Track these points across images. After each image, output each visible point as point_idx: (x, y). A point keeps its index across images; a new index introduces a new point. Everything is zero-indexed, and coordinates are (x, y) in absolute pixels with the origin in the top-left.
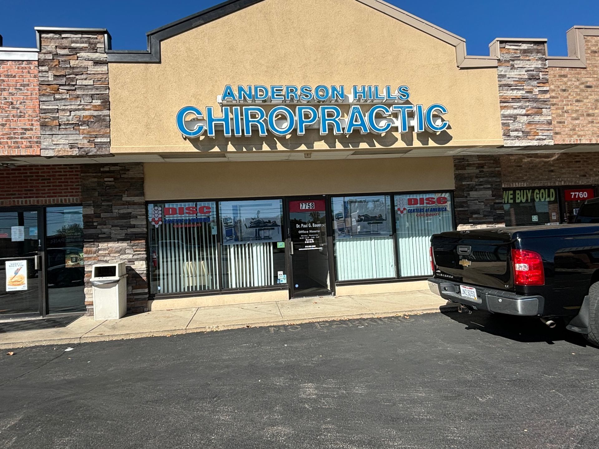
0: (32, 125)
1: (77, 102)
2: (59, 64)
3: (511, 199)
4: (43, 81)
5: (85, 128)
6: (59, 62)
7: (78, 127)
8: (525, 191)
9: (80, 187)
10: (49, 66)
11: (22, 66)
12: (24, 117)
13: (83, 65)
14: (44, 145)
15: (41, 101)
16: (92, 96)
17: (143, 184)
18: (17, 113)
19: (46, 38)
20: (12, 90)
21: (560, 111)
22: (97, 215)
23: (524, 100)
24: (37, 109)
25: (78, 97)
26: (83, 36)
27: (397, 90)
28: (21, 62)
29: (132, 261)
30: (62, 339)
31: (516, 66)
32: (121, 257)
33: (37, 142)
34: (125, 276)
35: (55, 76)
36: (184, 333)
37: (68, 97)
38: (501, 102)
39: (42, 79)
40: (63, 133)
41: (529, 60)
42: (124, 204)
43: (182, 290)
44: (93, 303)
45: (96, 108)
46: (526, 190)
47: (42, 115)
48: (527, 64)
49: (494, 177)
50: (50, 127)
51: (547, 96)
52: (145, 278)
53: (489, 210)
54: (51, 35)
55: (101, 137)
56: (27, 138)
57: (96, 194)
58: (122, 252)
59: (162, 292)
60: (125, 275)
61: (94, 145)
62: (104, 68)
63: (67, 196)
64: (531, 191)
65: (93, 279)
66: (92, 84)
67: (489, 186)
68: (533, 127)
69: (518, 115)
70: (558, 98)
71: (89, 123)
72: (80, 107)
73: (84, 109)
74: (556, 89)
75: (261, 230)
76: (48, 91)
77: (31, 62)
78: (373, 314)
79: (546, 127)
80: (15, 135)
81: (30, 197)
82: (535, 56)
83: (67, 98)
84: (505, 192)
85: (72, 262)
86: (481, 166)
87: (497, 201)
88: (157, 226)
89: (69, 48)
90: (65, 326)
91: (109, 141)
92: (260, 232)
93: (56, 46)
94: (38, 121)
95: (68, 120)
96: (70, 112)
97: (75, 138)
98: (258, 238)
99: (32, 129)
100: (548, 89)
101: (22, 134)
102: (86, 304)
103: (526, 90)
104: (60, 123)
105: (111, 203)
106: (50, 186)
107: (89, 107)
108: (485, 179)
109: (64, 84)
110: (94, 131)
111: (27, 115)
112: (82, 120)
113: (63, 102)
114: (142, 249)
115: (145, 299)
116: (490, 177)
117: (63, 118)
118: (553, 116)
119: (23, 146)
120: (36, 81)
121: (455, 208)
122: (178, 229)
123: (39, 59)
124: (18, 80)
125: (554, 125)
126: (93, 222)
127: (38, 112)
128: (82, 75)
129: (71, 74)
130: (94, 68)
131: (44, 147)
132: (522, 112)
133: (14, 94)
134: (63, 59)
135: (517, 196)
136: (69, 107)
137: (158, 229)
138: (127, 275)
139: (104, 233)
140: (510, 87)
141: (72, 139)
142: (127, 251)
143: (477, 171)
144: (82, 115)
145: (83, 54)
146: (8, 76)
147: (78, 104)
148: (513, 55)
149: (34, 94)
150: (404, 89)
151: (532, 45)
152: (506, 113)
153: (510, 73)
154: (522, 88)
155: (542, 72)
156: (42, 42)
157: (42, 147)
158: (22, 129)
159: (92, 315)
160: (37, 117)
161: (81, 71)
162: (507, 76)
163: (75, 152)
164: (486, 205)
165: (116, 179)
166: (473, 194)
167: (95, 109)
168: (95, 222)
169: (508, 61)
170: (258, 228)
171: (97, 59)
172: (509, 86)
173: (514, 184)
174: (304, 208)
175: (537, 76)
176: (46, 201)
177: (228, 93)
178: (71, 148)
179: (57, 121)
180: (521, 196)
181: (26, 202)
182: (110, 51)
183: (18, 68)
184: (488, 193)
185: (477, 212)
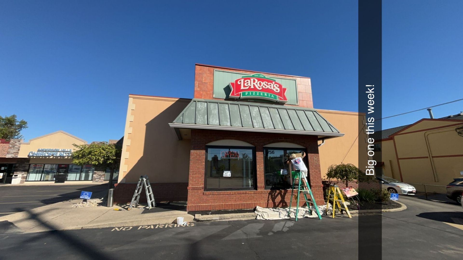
1: (14, 150)
13: (17, 144)
14: (7, 156)
17: (30, 161)
18: (4, 151)
19: (12, 140)
22: (19, 166)
26: (18, 140)
35: (12, 146)
42: (24, 165)
45: (17, 151)
50: (9, 153)
57: (20, 162)
61: (15, 156)
62: (20, 145)
65: (13, 177)
66: (17, 147)
71: (15, 153)
76: (10, 148)
85: (10, 174)
91: (18, 156)
95: (12, 152)
97: (12, 155)
99: (5, 154)
106: (11, 160)
115: (24, 181)
119: (3, 156)
127: (7, 151)
133: (4, 148)
142: (23, 172)
149: (7, 148)
165: (24, 160)
177: (39, 149)
183: (6, 145)
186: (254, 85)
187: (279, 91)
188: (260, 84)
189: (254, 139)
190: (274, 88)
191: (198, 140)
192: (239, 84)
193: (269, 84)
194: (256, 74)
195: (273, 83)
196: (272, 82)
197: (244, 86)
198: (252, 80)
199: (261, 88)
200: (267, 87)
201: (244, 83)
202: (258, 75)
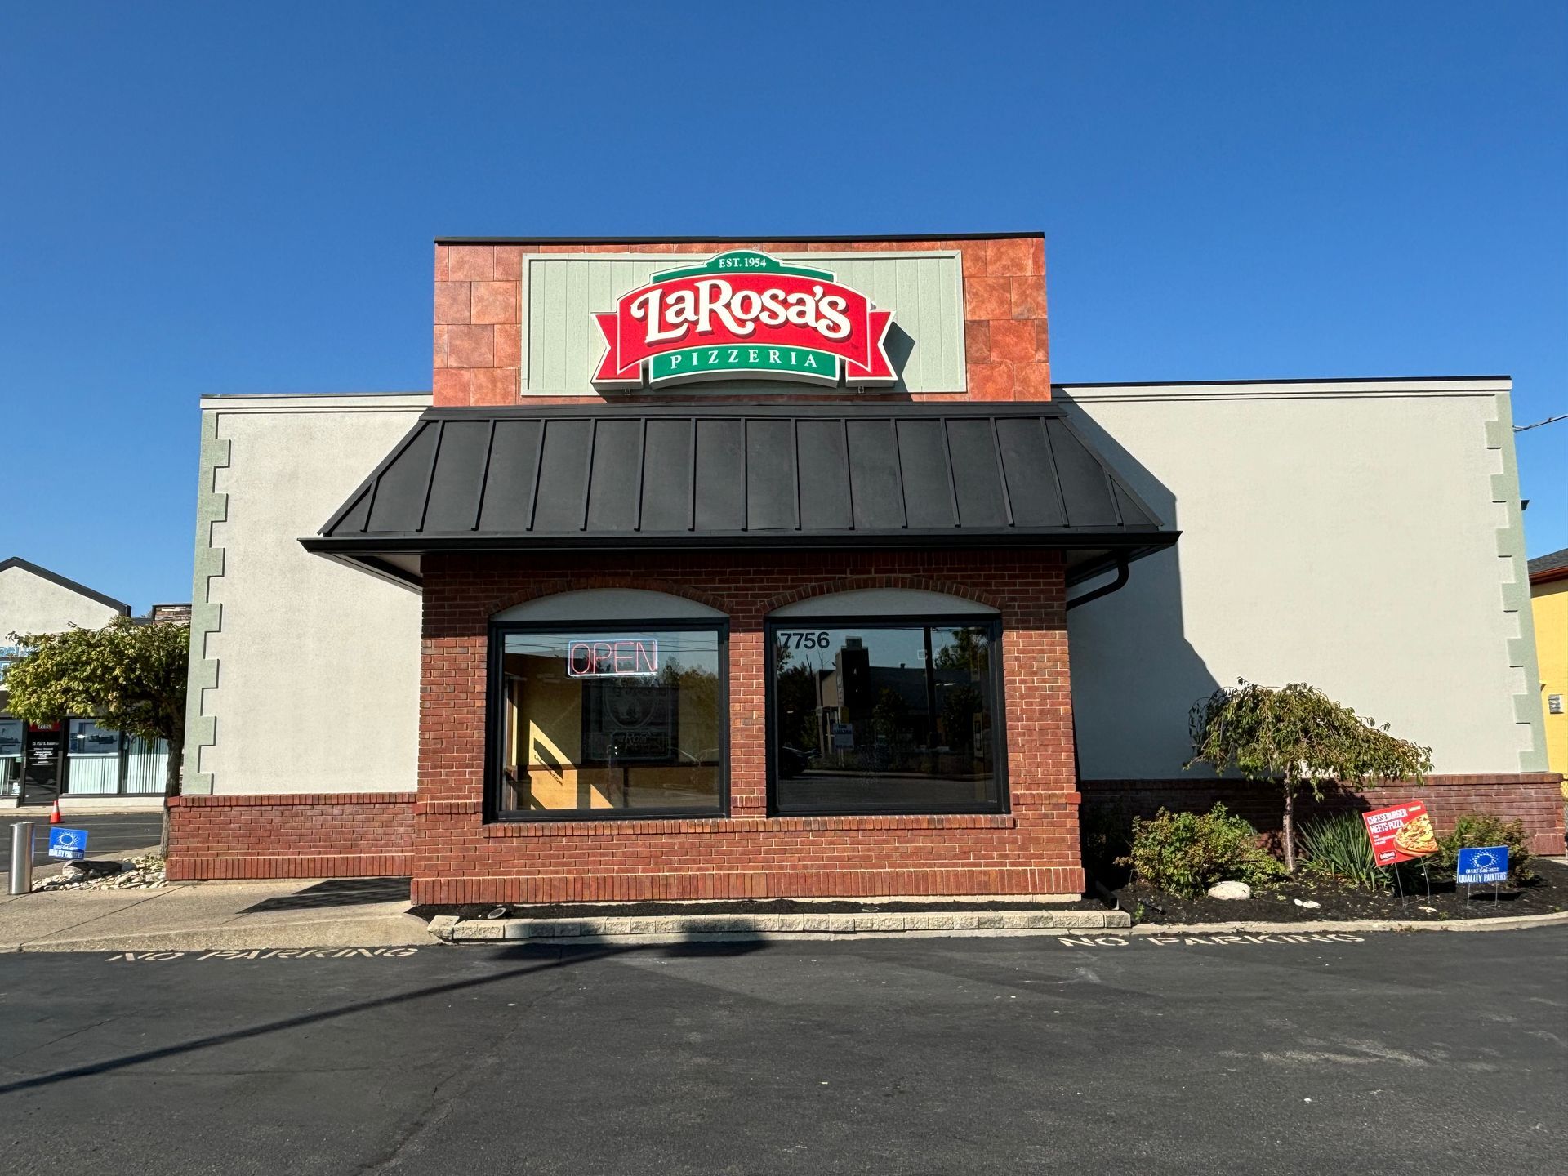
186: (714, 316)
187: (846, 328)
188: (746, 305)
189: (721, 581)
190: (819, 316)
191: (455, 598)
192: (638, 319)
193: (793, 298)
194: (726, 257)
195: (813, 294)
196: (807, 287)
197: (664, 326)
198: (704, 287)
199: (750, 327)
200: (783, 314)
201: (664, 307)
202: (736, 260)
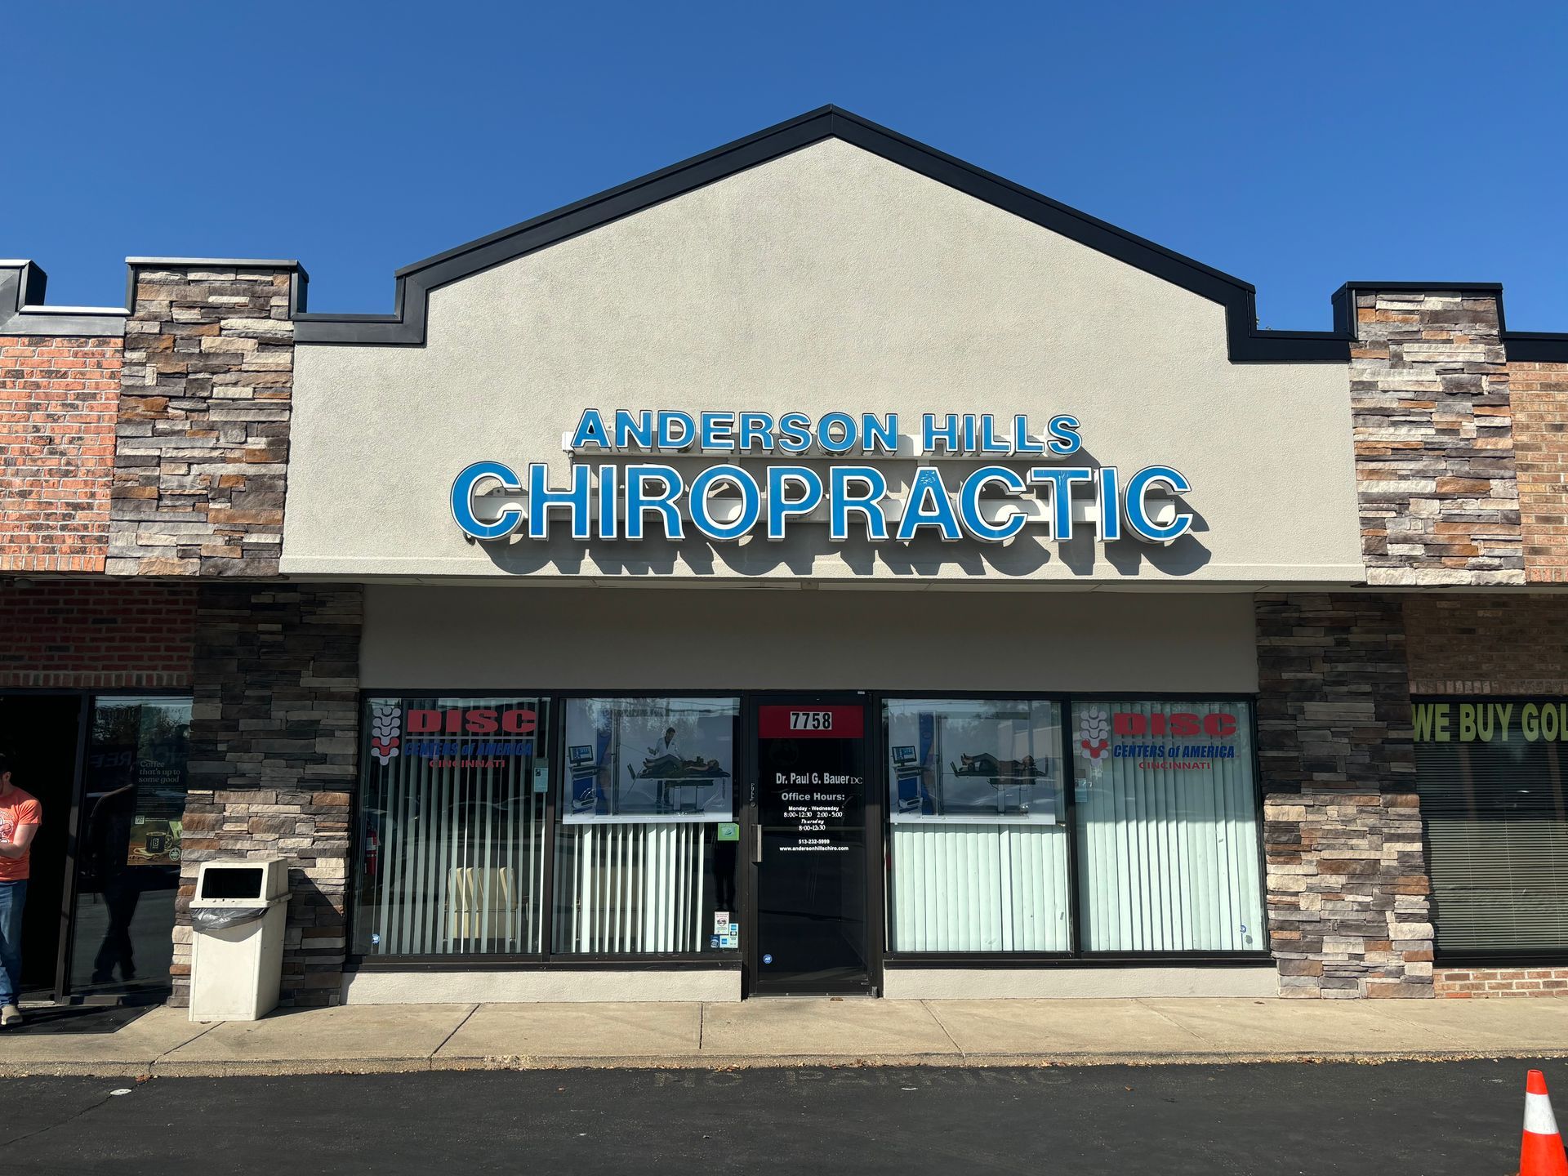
0: (93, 495)
1: (208, 443)
2: (175, 346)
3: (1444, 729)
4: (132, 386)
5: (223, 506)
6: (175, 340)
7: (203, 505)
8: (1490, 707)
9: (192, 645)
10: (149, 350)
11: (86, 349)
12: (75, 476)
13: (232, 348)
14: (116, 547)
15: (122, 437)
16: (247, 427)
17: (358, 643)
18: (60, 464)
19: (150, 282)
20: (55, 408)
21: (1545, 488)
22: (229, 725)
23: (1430, 453)
24: (109, 457)
25: (211, 427)
26: (239, 277)
27: (1046, 427)
28: (83, 340)
29: (308, 857)
30: (104, 1063)
31: (1406, 358)
32: (282, 843)
33: (99, 539)
34: (283, 899)
35: (161, 374)
36: (425, 1067)
37: (187, 427)
38: (1360, 458)
39: (130, 382)
40: (167, 518)
41: (1449, 341)
42: (301, 697)
43: (439, 950)
44: (190, 971)
45: (255, 458)
46: (1494, 703)
47: (118, 472)
48: (1441, 353)
49: (1382, 660)
50: (136, 503)
51: (1506, 443)
52: (339, 907)
53: (1367, 760)
54: (160, 275)
55: (260, 532)
56: (75, 529)
57: (233, 666)
58: (284, 828)
59: (382, 950)
60: (286, 894)
61: (240, 552)
62: (281, 358)
63: (154, 668)
64: (1509, 707)
65: (198, 901)
66: (250, 396)
67: (1367, 688)
68: (1460, 531)
69: (1411, 495)
70: (1539, 449)
71: (234, 494)
72: (216, 454)
73: (224, 460)
74: (1533, 423)
75: (675, 784)
76: (139, 410)
77: (108, 339)
78: (960, 1055)
79: (1500, 532)
80: (48, 520)
81: (58, 668)
82: (1466, 332)
83: (185, 431)
84: (1422, 707)
85: (148, 850)
86: (1339, 627)
87: (1393, 735)
88: (384, 761)
89: (202, 308)
90: (112, 1031)
91: (278, 541)
92: (671, 789)
93: (171, 302)
94: (109, 487)
95: (181, 486)
96: (190, 465)
97: (196, 532)
98: (663, 810)
99: (90, 507)
100: (1507, 422)
101: (65, 517)
102: (172, 970)
103: (1439, 427)
104: (162, 492)
105: (267, 693)
106: (112, 640)
107: (237, 454)
108: (1352, 667)
109: (182, 394)
110: (244, 516)
111: (83, 470)
112: (216, 486)
113: (174, 441)
114: (339, 825)
115: (331, 968)
116: (1369, 660)
117: (170, 481)
118: (1526, 499)
119: (65, 547)
120: (113, 386)
121: (1260, 749)
122: (441, 770)
123: (126, 334)
124: (73, 383)
125: (1529, 526)
126: (216, 743)
127: (109, 463)
128: (228, 375)
129: (200, 372)
130: (258, 357)
131: (116, 552)
132: (1426, 486)
133: (59, 417)
134: (185, 332)
135: (1464, 722)
136: (188, 453)
137: (386, 768)
138: (290, 897)
139: (243, 775)
140: (1388, 416)
141: (187, 533)
142: (300, 828)
143: (1329, 640)
144: (219, 473)
145: (234, 323)
146: (49, 374)
147: (211, 445)
148: (1398, 327)
149: (107, 418)
150: (1063, 425)
151: (1459, 300)
152: (1375, 490)
153: (1389, 379)
154: (1425, 419)
155: (1487, 374)
156: (140, 291)
157: (112, 551)
158: (68, 504)
159: (184, 1005)
160: (107, 475)
161: (228, 364)
162: (1380, 385)
163: (192, 568)
164: (1357, 745)
165: (288, 627)
166: (1315, 710)
167: (250, 459)
168: (222, 742)
169: (1385, 345)
170: (664, 780)
171: (268, 335)
172: (1385, 413)
173: (1449, 684)
174: (800, 726)
175: (1474, 385)
176: (98, 679)
177: (590, 427)
178: (181, 558)
179: (154, 488)
180: (1475, 722)
181: (47, 678)
182: (302, 315)
183: (76, 355)
184: (1365, 710)
185: (1328, 766)
